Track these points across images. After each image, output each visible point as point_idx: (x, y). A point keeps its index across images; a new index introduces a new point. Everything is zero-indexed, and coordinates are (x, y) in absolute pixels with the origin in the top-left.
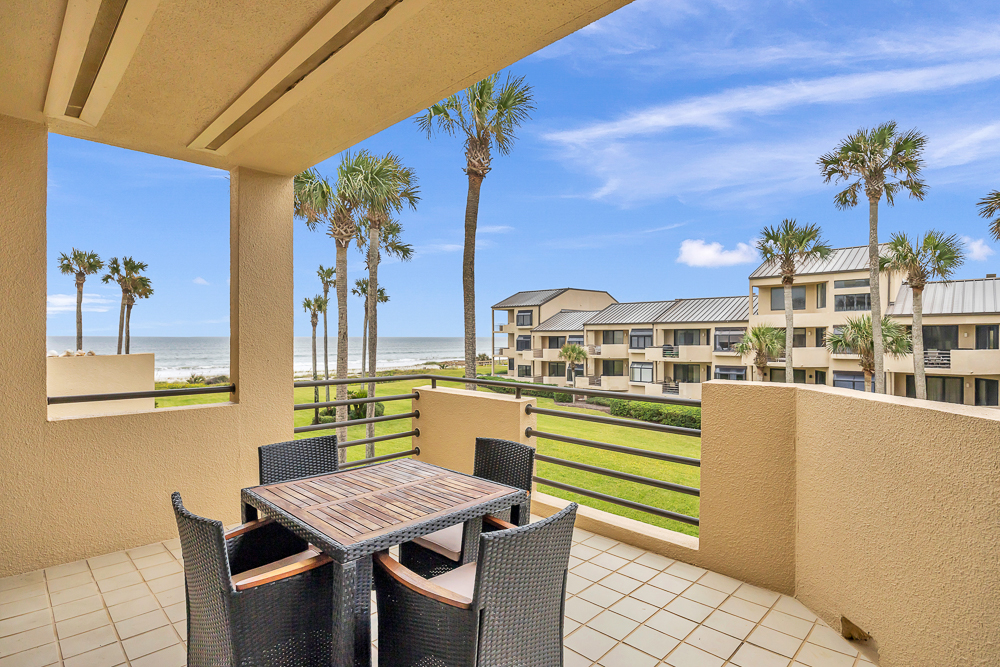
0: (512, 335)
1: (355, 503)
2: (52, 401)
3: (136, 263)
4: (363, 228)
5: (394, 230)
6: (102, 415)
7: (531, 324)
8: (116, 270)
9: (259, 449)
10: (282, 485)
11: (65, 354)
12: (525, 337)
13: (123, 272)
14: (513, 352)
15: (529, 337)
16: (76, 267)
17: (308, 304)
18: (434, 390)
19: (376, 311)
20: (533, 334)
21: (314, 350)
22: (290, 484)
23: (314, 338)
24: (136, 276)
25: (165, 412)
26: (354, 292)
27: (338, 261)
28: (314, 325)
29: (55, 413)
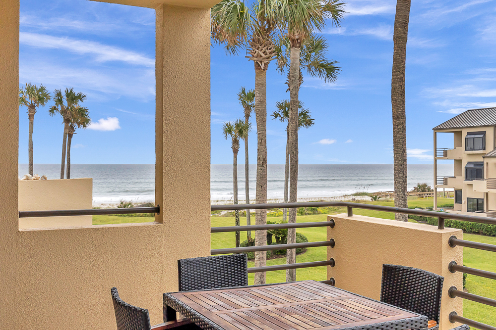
0: (459, 162)
1: (258, 312)
2: (22, 215)
3: (76, 94)
4: (284, 48)
5: (316, 47)
6: (56, 228)
7: (484, 149)
8: (60, 101)
9: (179, 261)
10: (196, 293)
11: (25, 178)
12: (476, 164)
13: (65, 103)
14: (461, 182)
15: (482, 164)
16: (28, 100)
17: (228, 130)
18: (350, 218)
19: (297, 136)
20: (486, 161)
21: (236, 178)
22: (203, 293)
23: (235, 165)
24: (76, 106)
25: (103, 228)
26: (276, 115)
27: (257, 85)
28: (236, 151)
29: (25, 225)
